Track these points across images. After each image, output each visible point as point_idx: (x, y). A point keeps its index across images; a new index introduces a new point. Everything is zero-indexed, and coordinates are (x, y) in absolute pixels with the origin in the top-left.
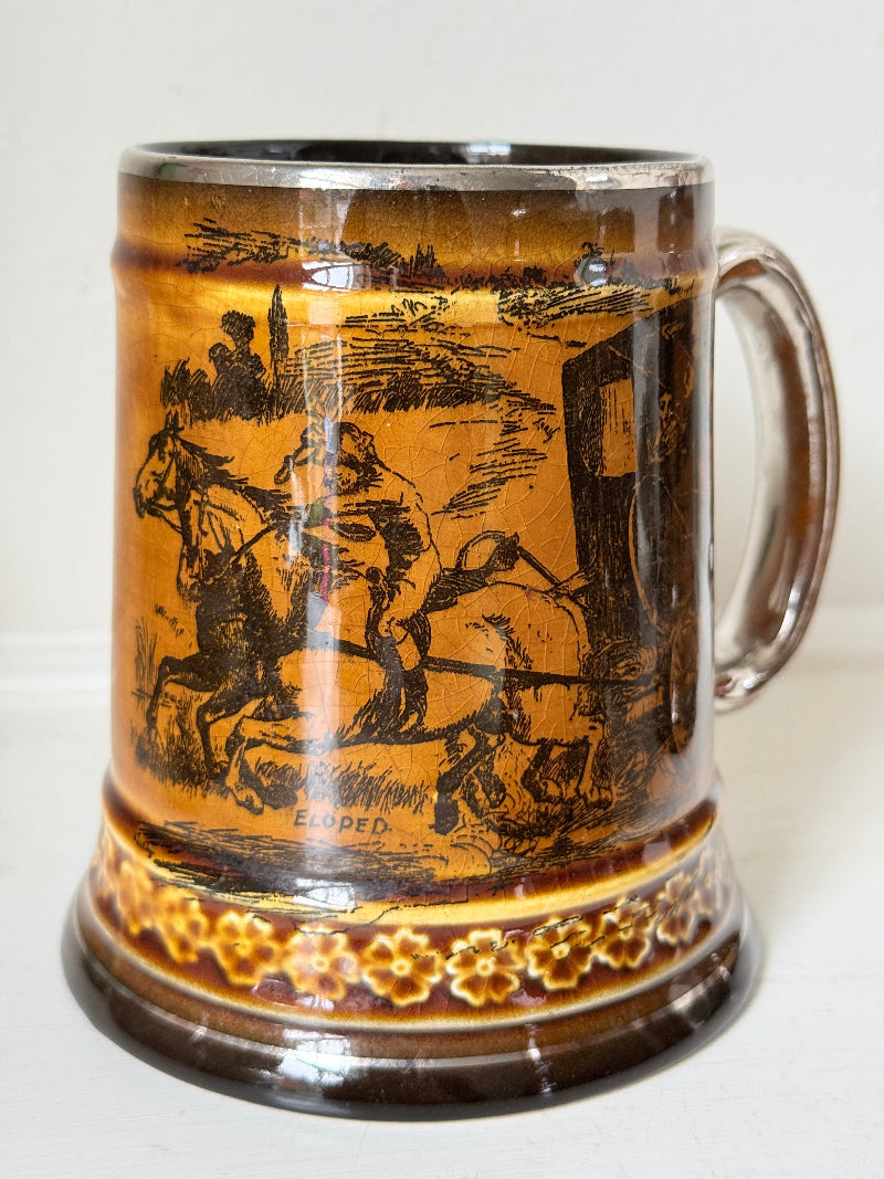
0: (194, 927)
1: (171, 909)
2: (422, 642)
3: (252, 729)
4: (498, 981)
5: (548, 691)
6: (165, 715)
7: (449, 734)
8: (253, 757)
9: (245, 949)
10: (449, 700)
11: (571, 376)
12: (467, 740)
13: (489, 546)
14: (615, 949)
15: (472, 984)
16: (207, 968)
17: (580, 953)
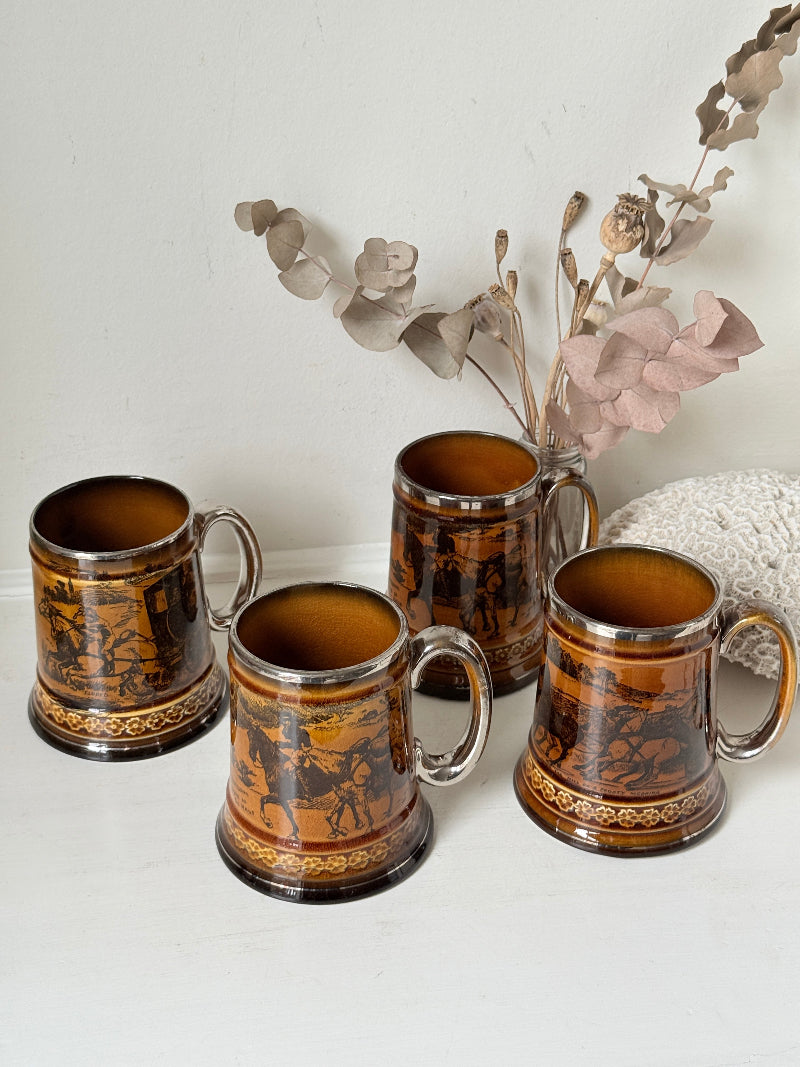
0: (62, 715)
1: (56, 710)
2: (113, 655)
3: (72, 672)
4: (139, 729)
5: (147, 663)
6: (51, 664)
7: (122, 675)
8: (73, 678)
9: (74, 721)
10: (120, 667)
11: (145, 593)
12: (126, 676)
13: (128, 633)
14: (171, 719)
15: (132, 730)
16: (65, 725)
17: (161, 721)
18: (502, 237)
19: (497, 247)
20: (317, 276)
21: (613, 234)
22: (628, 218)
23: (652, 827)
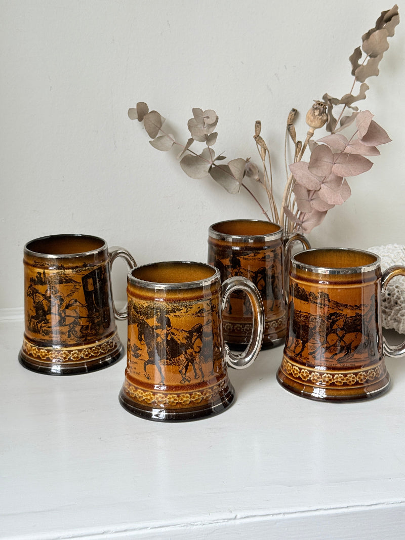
0: (37, 352)
1: (34, 350)
2: (65, 314)
3: (43, 325)
4: (77, 357)
5: (82, 319)
6: (32, 323)
7: (69, 325)
8: (43, 329)
9: (43, 354)
10: (69, 321)
11: (83, 279)
12: (71, 325)
13: (73, 301)
14: (95, 353)
15: (74, 358)
16: (39, 357)
17: (89, 354)
18: (258, 123)
19: (256, 129)
20: (168, 142)
21: (312, 118)
22: (319, 109)
23: (353, 385)
